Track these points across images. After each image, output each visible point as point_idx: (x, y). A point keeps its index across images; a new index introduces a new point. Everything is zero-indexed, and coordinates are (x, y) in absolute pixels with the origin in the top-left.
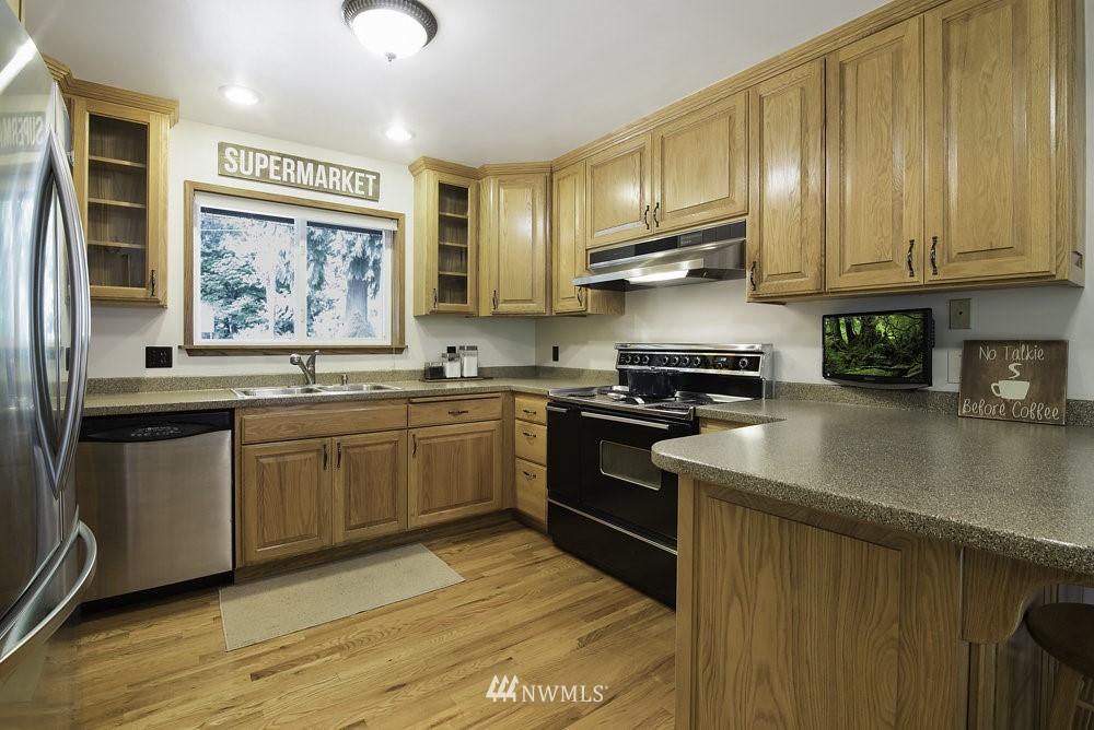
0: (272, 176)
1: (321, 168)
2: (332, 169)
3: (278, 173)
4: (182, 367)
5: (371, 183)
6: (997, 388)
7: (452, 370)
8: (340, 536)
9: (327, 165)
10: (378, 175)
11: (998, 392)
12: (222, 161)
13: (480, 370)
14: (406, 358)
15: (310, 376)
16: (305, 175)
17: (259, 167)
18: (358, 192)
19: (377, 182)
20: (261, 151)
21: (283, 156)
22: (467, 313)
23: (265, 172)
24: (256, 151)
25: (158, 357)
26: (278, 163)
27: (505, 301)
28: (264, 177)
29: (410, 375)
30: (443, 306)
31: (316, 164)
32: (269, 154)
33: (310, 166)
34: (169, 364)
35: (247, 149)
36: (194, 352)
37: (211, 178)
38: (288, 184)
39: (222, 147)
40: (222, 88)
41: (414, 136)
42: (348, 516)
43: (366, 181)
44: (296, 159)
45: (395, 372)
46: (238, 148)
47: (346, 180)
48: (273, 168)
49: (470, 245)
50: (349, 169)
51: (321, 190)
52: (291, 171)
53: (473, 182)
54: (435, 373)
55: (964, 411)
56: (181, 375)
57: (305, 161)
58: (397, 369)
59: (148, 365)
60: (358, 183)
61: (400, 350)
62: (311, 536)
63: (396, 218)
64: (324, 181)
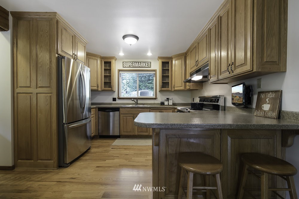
0: (131, 66)
1: (139, 63)
2: (141, 63)
3: (132, 65)
4: (118, 101)
5: (149, 64)
6: (263, 106)
7: (166, 103)
8: (136, 133)
9: (141, 62)
10: (151, 62)
11: (263, 108)
12: (123, 65)
13: (173, 104)
14: (157, 100)
15: (137, 103)
16: (137, 65)
17: (129, 65)
18: (147, 66)
19: (150, 64)
20: (129, 62)
21: (133, 62)
22: (169, 90)
23: (130, 66)
24: (128, 62)
25: (114, 99)
26: (132, 64)
27: (176, 87)
28: (130, 67)
29: (158, 104)
30: (163, 89)
31: (138, 62)
32: (130, 62)
33: (138, 63)
34: (116, 101)
35: (127, 62)
36: (120, 99)
37: (122, 68)
38: (134, 67)
39: (123, 62)
40: (119, 53)
41: (152, 54)
42: (138, 130)
43: (148, 64)
44: (135, 62)
45: (154, 103)
46: (125, 62)
47: (144, 65)
48: (131, 64)
49: (170, 75)
50: (145, 62)
51: (140, 67)
52: (134, 65)
53: (170, 60)
54: (162, 104)
55: (255, 114)
56: (118, 102)
57: (137, 62)
58: (155, 103)
59: (113, 101)
60: (147, 65)
61: (155, 99)
62: (131, 132)
63: (155, 71)
64: (140, 66)
